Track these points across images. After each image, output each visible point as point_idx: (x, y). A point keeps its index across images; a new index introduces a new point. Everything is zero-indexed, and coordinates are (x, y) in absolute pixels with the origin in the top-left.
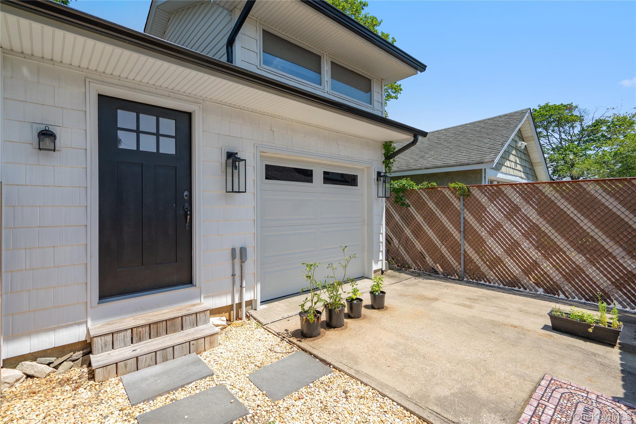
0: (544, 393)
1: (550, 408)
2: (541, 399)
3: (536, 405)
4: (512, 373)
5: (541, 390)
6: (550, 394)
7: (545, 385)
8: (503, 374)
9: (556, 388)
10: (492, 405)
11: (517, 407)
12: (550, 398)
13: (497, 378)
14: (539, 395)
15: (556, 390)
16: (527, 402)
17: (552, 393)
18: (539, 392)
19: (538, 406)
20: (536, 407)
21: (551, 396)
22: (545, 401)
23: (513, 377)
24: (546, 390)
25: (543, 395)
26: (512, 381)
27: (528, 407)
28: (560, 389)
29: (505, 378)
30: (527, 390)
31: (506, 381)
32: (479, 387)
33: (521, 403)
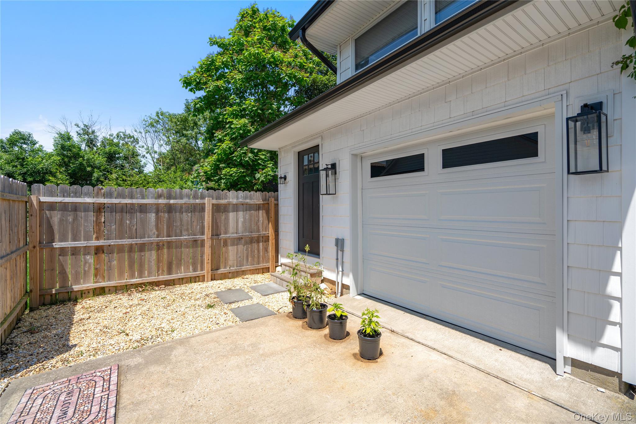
0: (108, 401)
1: (98, 392)
2: (108, 394)
3: (111, 386)
4: (148, 401)
5: (112, 403)
6: (102, 404)
7: (110, 410)
8: (155, 393)
9: (97, 415)
10: (141, 367)
11: (124, 378)
12: (101, 401)
13: (156, 385)
14: (111, 397)
15: (97, 414)
16: (118, 385)
17: (100, 407)
18: (113, 399)
19: (109, 387)
20: (109, 385)
21: (100, 404)
22: (105, 395)
23: (145, 396)
24: (107, 406)
25: (108, 399)
26: (143, 393)
27: (116, 382)
28: (94, 418)
29: (150, 391)
30: (124, 395)
31: (147, 388)
32: (161, 370)
33: (123, 383)
